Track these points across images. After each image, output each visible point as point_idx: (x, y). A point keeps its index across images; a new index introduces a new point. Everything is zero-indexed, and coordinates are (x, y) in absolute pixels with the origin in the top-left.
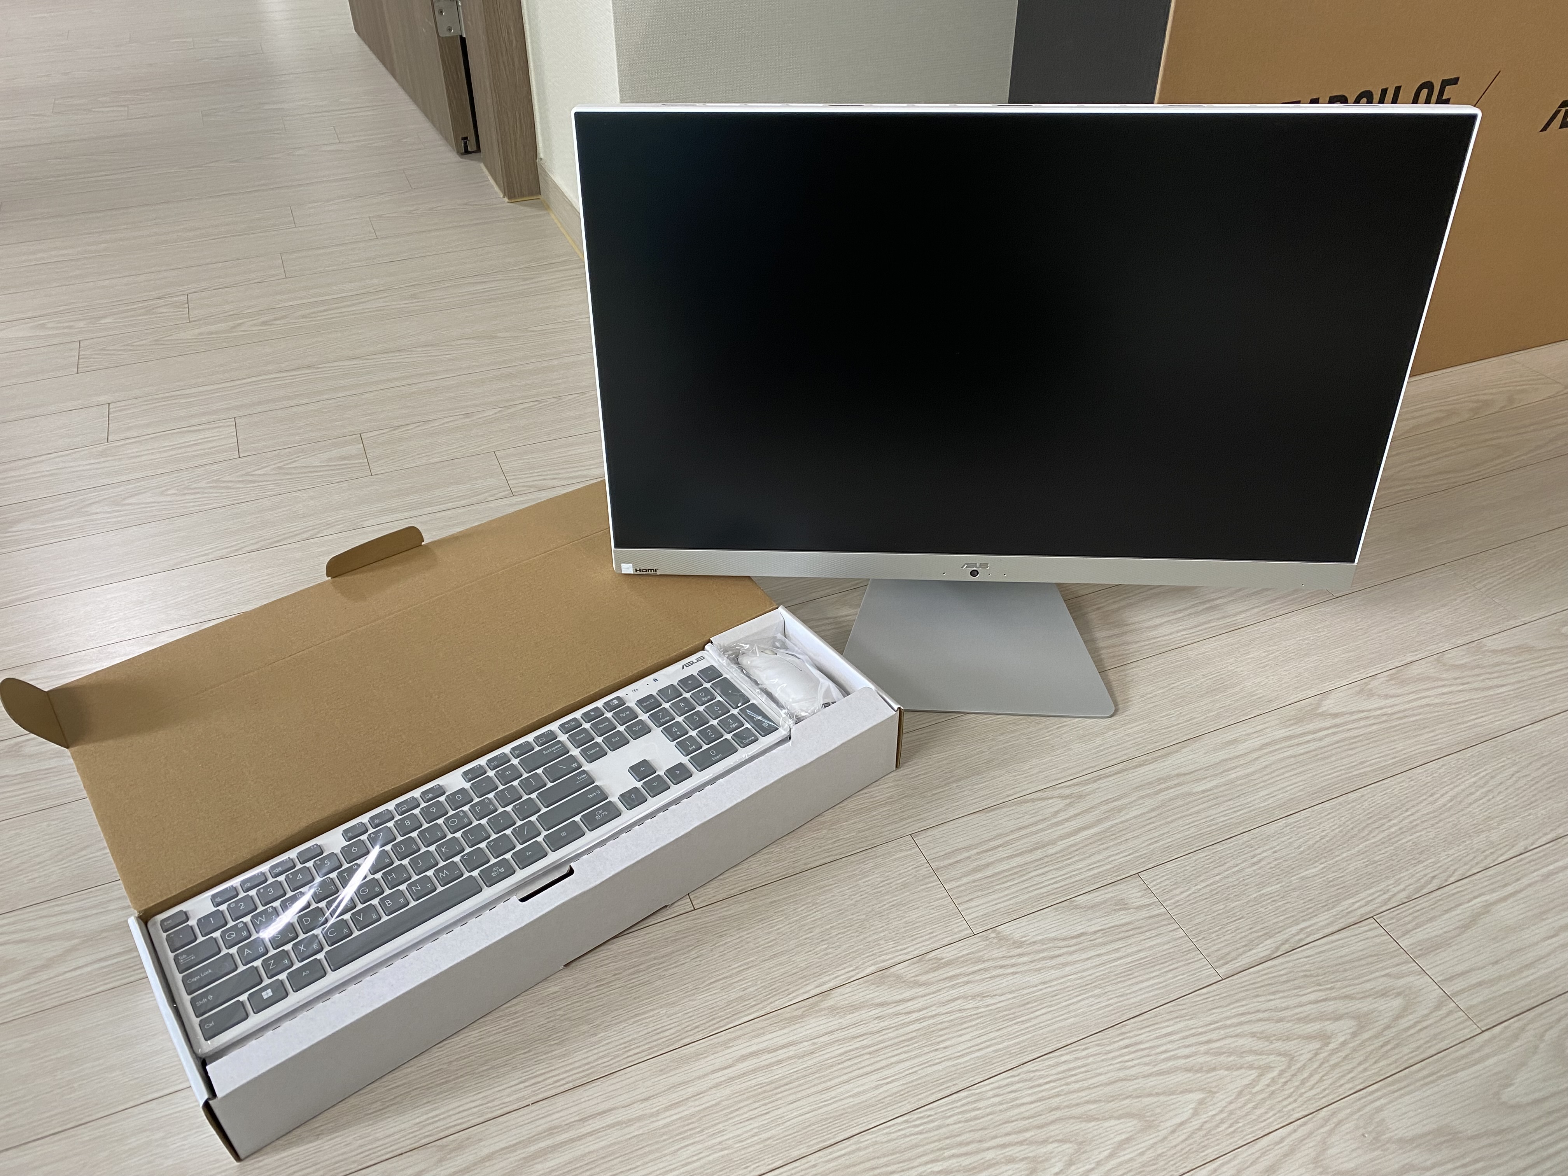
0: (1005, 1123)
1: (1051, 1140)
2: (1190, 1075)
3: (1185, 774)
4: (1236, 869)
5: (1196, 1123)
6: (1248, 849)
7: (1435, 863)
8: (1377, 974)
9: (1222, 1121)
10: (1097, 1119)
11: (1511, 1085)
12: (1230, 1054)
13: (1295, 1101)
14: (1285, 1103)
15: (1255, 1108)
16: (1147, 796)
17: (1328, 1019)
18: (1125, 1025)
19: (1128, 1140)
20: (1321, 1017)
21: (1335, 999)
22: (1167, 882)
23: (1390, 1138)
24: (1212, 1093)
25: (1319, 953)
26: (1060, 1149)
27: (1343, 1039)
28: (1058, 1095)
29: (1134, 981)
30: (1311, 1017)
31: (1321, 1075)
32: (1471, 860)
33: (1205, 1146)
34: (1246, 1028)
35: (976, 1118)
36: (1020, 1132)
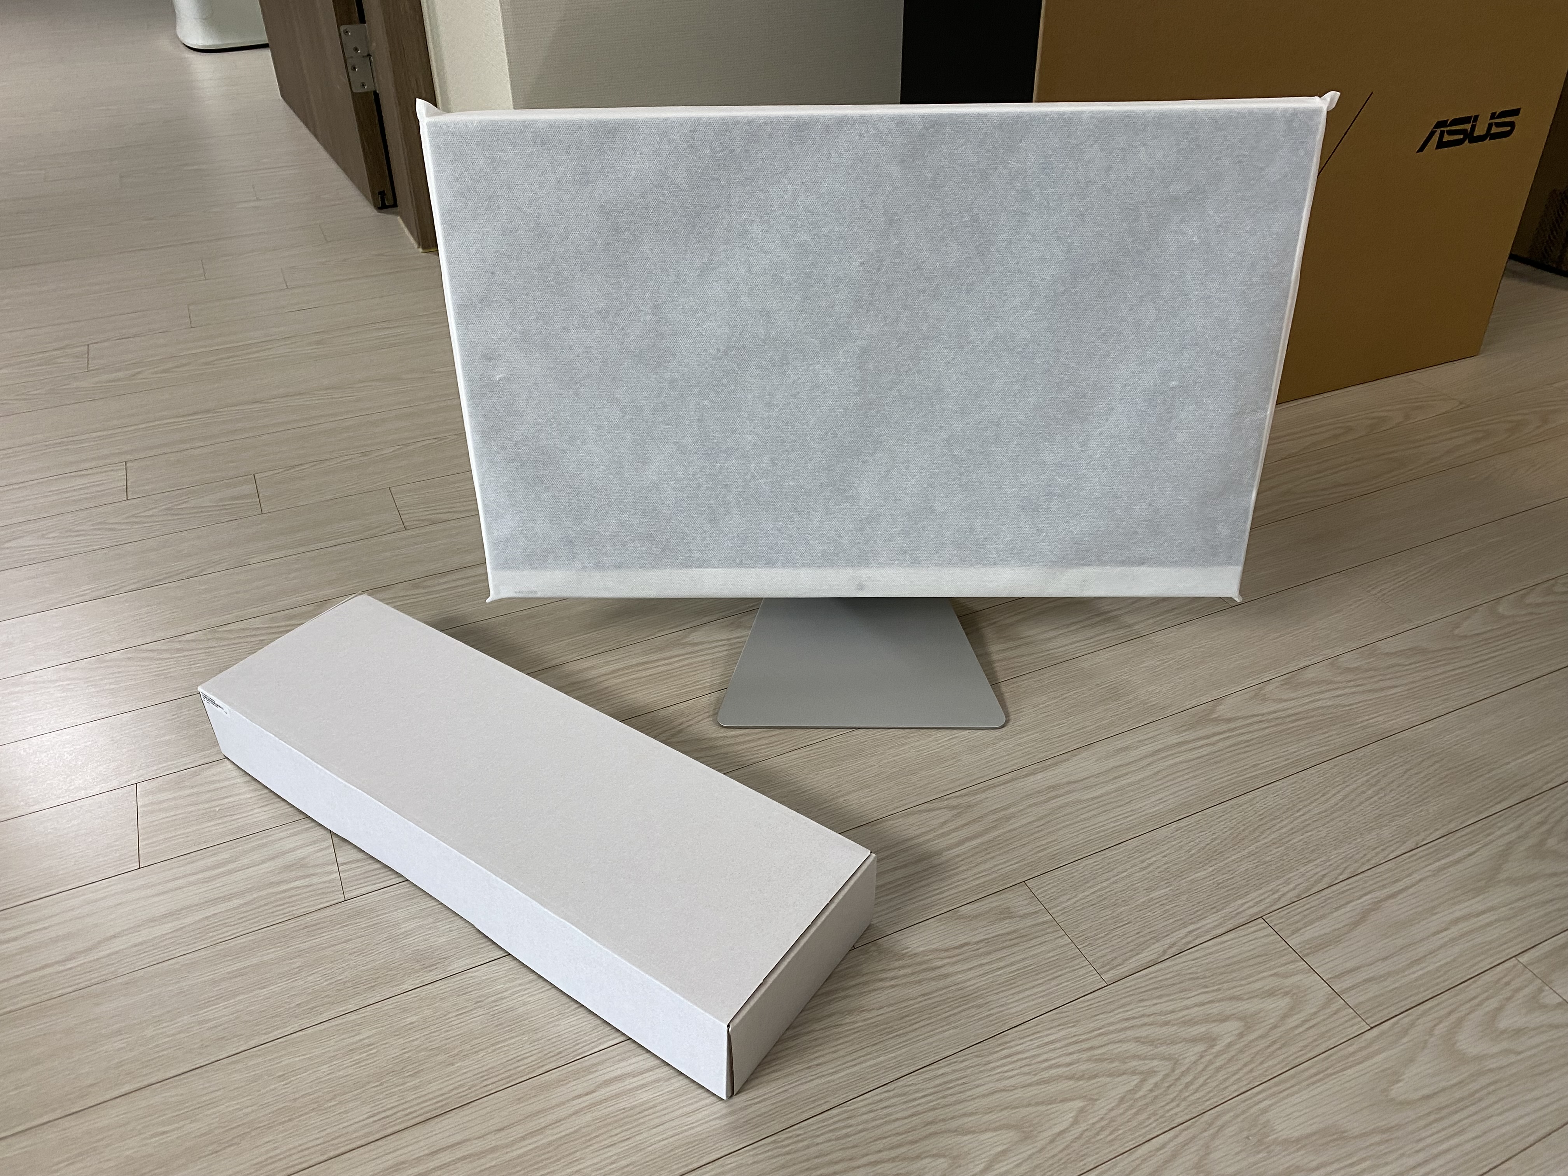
0: (876, 1140)
1: (925, 1155)
2: (1071, 1082)
3: (1075, 782)
4: (1125, 874)
5: (1076, 1132)
6: (1137, 855)
7: (1325, 862)
8: (1265, 974)
9: (1103, 1129)
10: (974, 1132)
11: (1398, 1081)
12: (1112, 1061)
13: (1178, 1105)
14: (1168, 1107)
15: (1136, 1114)
16: (1035, 804)
17: (1214, 1021)
18: (1008, 1035)
19: (1004, 1152)
20: (1207, 1019)
21: (1222, 1000)
22: (1054, 889)
23: (1276, 1139)
24: (1093, 1100)
25: (1205, 955)
26: (934, 1164)
27: (1229, 1040)
28: (934, 1109)
29: (1018, 989)
30: (1196, 1020)
31: (1205, 1078)
32: (1362, 858)
33: (1084, 1155)
34: (1129, 1033)
35: (847, 1136)
36: (892, 1148)
